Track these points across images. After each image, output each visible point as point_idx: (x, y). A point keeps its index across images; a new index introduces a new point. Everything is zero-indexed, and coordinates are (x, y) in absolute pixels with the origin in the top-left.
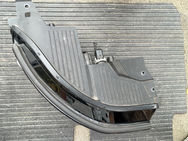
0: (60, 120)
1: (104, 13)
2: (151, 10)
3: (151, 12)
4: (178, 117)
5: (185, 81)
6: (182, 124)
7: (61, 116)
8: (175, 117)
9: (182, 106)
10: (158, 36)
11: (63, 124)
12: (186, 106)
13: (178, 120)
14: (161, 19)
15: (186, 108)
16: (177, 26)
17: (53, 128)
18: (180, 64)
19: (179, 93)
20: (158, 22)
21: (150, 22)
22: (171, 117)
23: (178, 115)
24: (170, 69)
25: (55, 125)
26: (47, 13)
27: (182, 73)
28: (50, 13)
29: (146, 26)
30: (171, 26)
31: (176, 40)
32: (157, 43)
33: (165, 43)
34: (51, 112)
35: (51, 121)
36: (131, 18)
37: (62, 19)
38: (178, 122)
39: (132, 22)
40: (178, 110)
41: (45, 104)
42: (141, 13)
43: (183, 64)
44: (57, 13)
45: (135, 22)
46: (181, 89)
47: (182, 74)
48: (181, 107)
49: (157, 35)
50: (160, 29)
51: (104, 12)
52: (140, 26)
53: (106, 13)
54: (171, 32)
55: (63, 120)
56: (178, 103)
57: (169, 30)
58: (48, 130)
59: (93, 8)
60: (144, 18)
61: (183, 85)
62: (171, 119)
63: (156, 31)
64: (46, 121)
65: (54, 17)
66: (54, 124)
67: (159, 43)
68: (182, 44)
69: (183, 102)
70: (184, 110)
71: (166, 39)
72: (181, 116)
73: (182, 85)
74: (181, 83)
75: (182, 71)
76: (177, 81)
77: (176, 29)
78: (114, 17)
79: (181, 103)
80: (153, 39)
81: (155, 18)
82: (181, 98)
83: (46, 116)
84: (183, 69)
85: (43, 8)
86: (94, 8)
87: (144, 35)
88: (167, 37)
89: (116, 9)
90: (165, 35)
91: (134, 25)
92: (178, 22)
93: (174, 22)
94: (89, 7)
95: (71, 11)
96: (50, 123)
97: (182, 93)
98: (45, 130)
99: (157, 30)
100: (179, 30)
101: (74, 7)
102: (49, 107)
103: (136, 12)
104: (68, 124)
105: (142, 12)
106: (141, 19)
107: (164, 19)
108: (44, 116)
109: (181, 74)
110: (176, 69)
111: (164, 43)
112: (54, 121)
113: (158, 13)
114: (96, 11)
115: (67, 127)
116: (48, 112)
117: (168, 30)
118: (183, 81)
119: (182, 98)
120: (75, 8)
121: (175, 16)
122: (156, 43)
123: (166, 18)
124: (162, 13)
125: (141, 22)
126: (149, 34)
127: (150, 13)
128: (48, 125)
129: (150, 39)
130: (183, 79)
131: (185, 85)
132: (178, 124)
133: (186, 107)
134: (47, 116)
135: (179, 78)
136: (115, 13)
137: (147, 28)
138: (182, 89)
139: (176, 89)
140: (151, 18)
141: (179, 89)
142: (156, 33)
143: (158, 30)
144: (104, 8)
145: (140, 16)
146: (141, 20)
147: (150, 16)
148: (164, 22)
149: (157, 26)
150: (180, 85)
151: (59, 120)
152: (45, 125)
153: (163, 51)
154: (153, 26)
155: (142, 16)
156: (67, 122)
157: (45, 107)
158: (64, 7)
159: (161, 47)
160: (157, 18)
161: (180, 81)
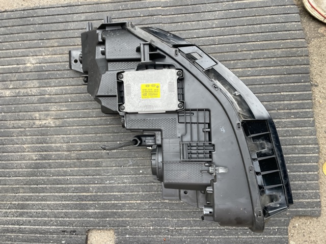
0: (62, 217)
1: (142, 18)
2: (233, 4)
3: (234, 7)
4: (304, 225)
5: (317, 146)
6: (312, 239)
7: (64, 211)
8: (297, 225)
9: (309, 200)
10: (250, 54)
11: (67, 226)
12: (319, 200)
13: (303, 231)
14: (256, 19)
15: (319, 204)
16: (293, 32)
17: (50, 232)
18: (301, 110)
19: (302, 173)
20: (250, 26)
21: (232, 28)
22: (284, 222)
23: (303, 220)
24: (279, 122)
25: (54, 227)
26: (41, 25)
27: (307, 129)
28: (46, 25)
29: (225, 37)
30: (279, 33)
31: (293, 61)
32: (249, 69)
33: (267, 68)
34: (48, 202)
35: (46, 219)
36: (194, 23)
37: (66, 34)
38: (305, 234)
39: (197, 31)
40: (301, 209)
41: (36, 188)
42: (213, 12)
43: (310, 110)
44: (59, 24)
45: (201, 30)
46: (306, 164)
47: (308, 131)
48: (308, 202)
49: (248, 52)
50: (254, 40)
51: (142, 15)
52: (212, 38)
53: (144, 18)
54: (279, 44)
55: (68, 219)
56: (299, 193)
57: (276, 42)
58: (41, 235)
59: (120, 11)
60: (220, 20)
61: (311, 155)
62: (286, 227)
63: (246, 46)
64: (39, 219)
65: (53, 32)
66: (51, 226)
67: (253, 69)
68: (306, 69)
69: (312, 193)
70: (315, 209)
71: (267, 60)
72: (310, 223)
73: (308, 155)
74: (305, 151)
75: (307, 125)
76: (297, 146)
77: (289, 38)
78: (161, 24)
79: (307, 193)
80: (239, 61)
81: (245, 18)
82: (308, 182)
83: (39, 210)
84: (310, 120)
85: (35, 18)
86: (124, 11)
87: (220, 54)
88: (270, 56)
89: (163, 9)
90: (265, 51)
91: (200, 36)
92: (294, 23)
93: (286, 24)
94: (113, 9)
95: (82, 19)
96: (45, 224)
97: (310, 173)
98: (36, 235)
99: (249, 43)
100: (297, 40)
101: (88, 11)
102: (44, 194)
103: (203, 10)
104: (75, 226)
105: (216, 9)
106: (213, 23)
107: (262, 19)
108: (35, 211)
109: (306, 133)
110: (292, 122)
111: (265, 68)
112: (52, 221)
113: (251, 9)
114: (125, 16)
115: (74, 231)
116: (41, 202)
117: (272, 42)
118: (311, 146)
119: (310, 182)
120: (89, 14)
121: (286, 12)
122: (247, 69)
123: (268, 16)
124: (258, 9)
125: (215, 29)
126: (231, 53)
127: (234, 11)
128: (41, 227)
129: (232, 62)
130: (310, 142)
131: (317, 155)
132: (304, 239)
133: (320, 202)
134: (41, 211)
135: (300, 139)
136: (163, 17)
137: (228, 40)
138: (309, 164)
139: (295, 164)
140: (235, 19)
141: (303, 164)
142: (245, 49)
143: (251, 43)
144: (141, 9)
145: (211, 18)
146: (214, 26)
147: (232, 16)
148: (262, 25)
149: (249, 35)
150: (304, 155)
151: (60, 219)
152: (37, 227)
153: (262, 86)
154: (239, 36)
155: (216, 17)
156: (74, 222)
157: (37, 194)
158: (69, 12)
159: (258, 77)
160: (248, 18)
161: (302, 146)
